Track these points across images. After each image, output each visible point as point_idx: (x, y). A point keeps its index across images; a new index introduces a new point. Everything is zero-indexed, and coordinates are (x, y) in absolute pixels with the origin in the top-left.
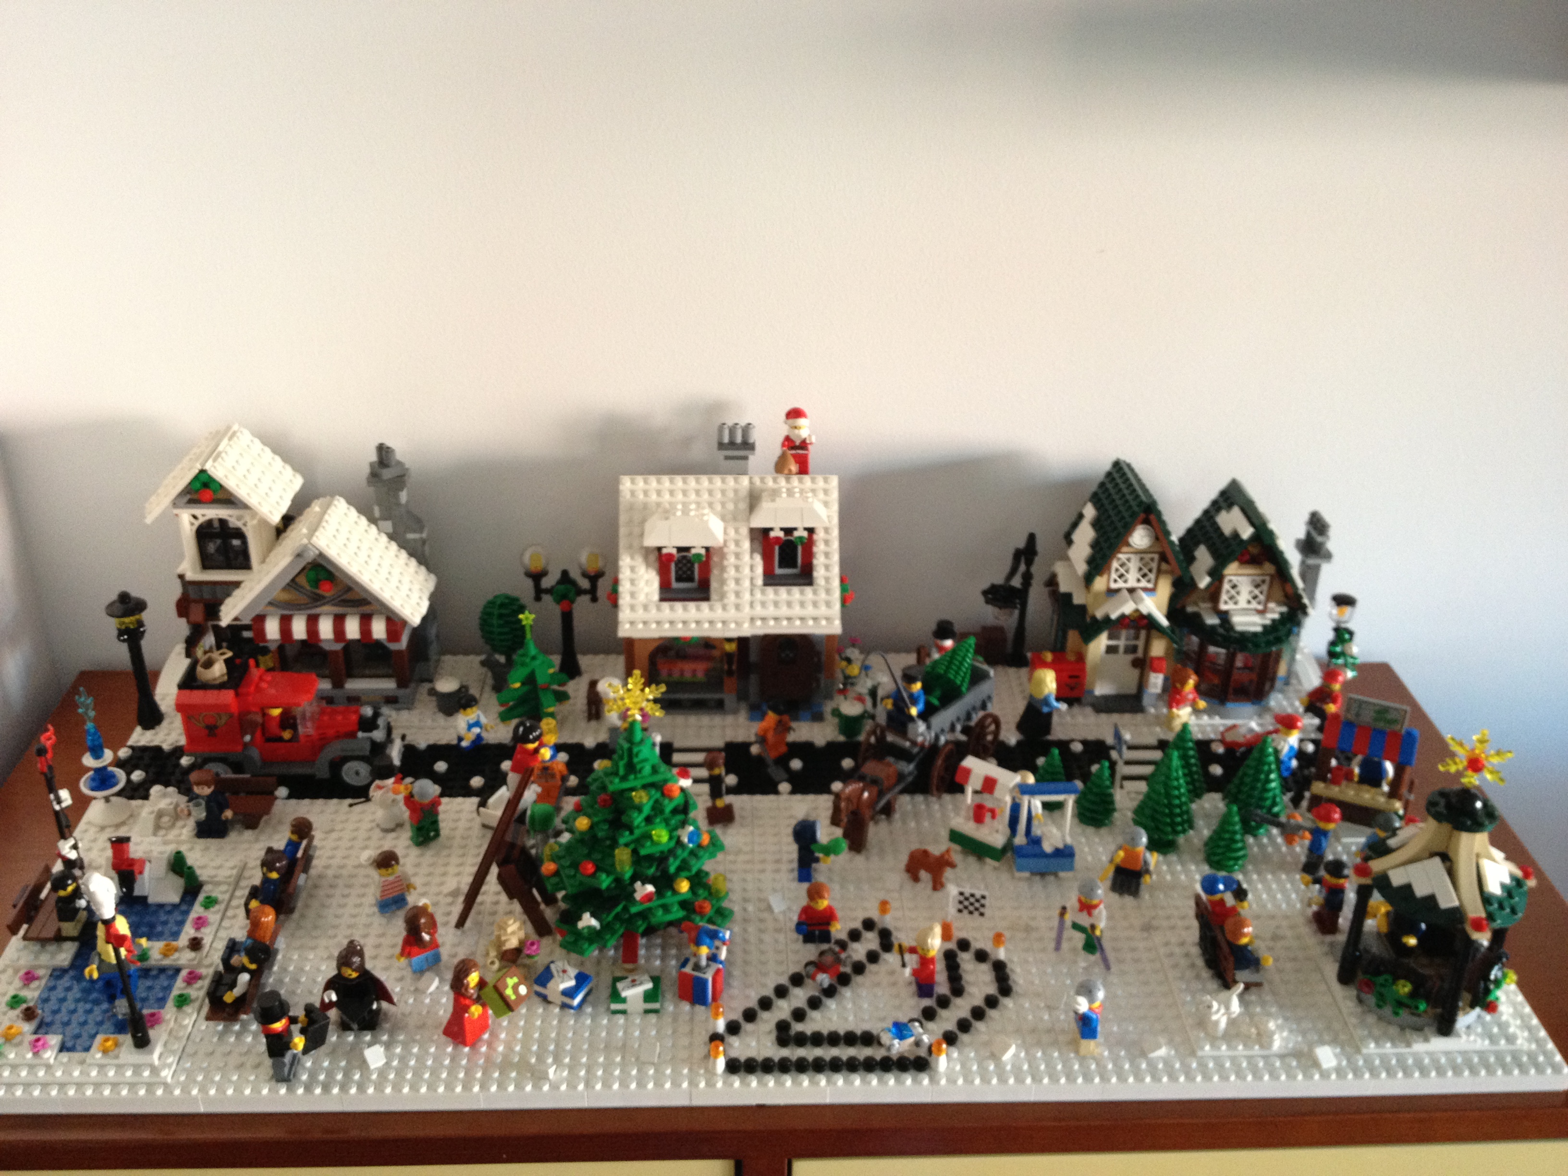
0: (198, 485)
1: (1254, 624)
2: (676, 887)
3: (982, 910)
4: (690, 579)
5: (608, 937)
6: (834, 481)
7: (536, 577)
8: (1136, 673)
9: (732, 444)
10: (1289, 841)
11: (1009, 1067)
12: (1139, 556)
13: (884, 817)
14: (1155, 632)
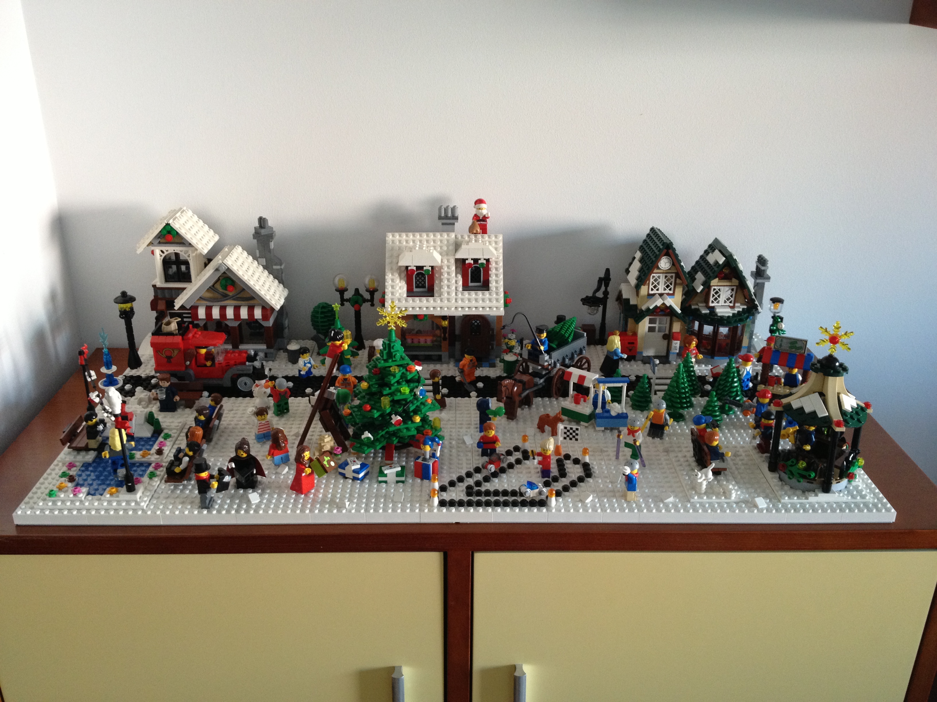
0: (165, 232)
1: (730, 313)
2: (413, 419)
3: (576, 437)
4: (424, 287)
5: (378, 444)
6: (501, 238)
7: (342, 291)
8: (666, 342)
9: (446, 217)
10: (745, 415)
11: (589, 505)
12: (664, 275)
13: (527, 406)
14: (674, 318)
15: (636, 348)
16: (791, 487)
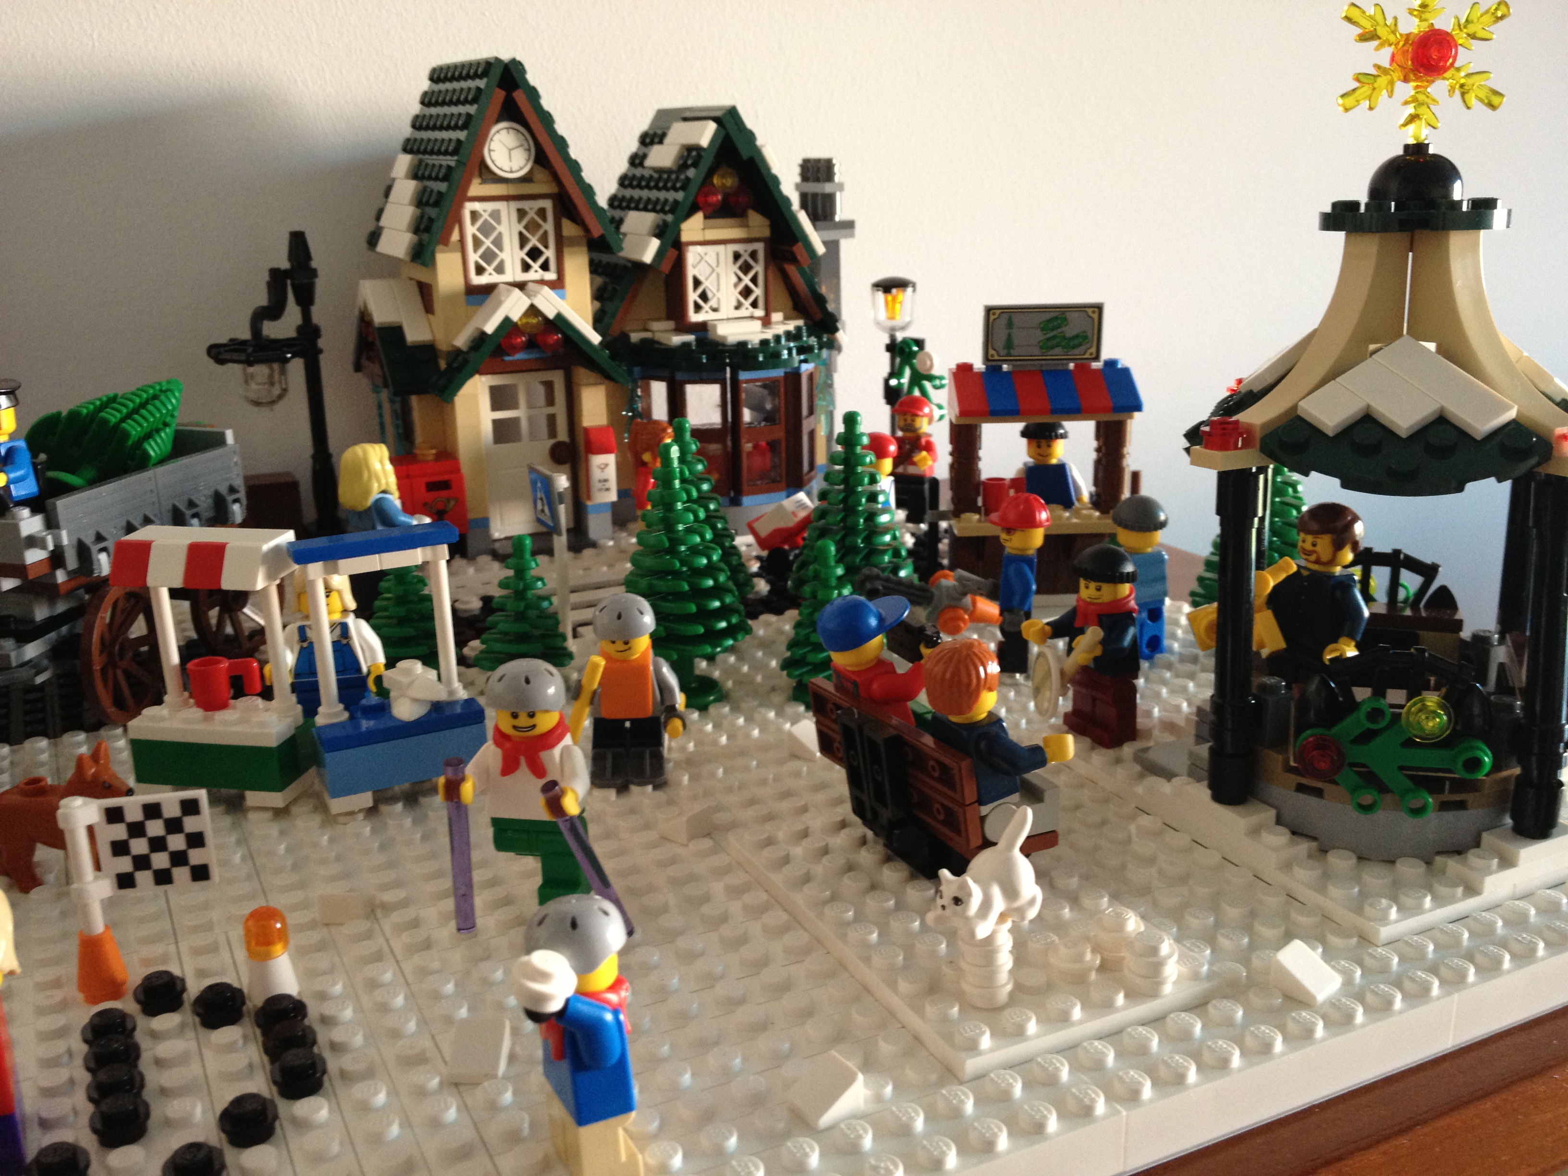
3: (196, 857)
8: (565, 469)
12: (514, 205)
14: (582, 373)
15: (461, 502)
16: (1361, 858)
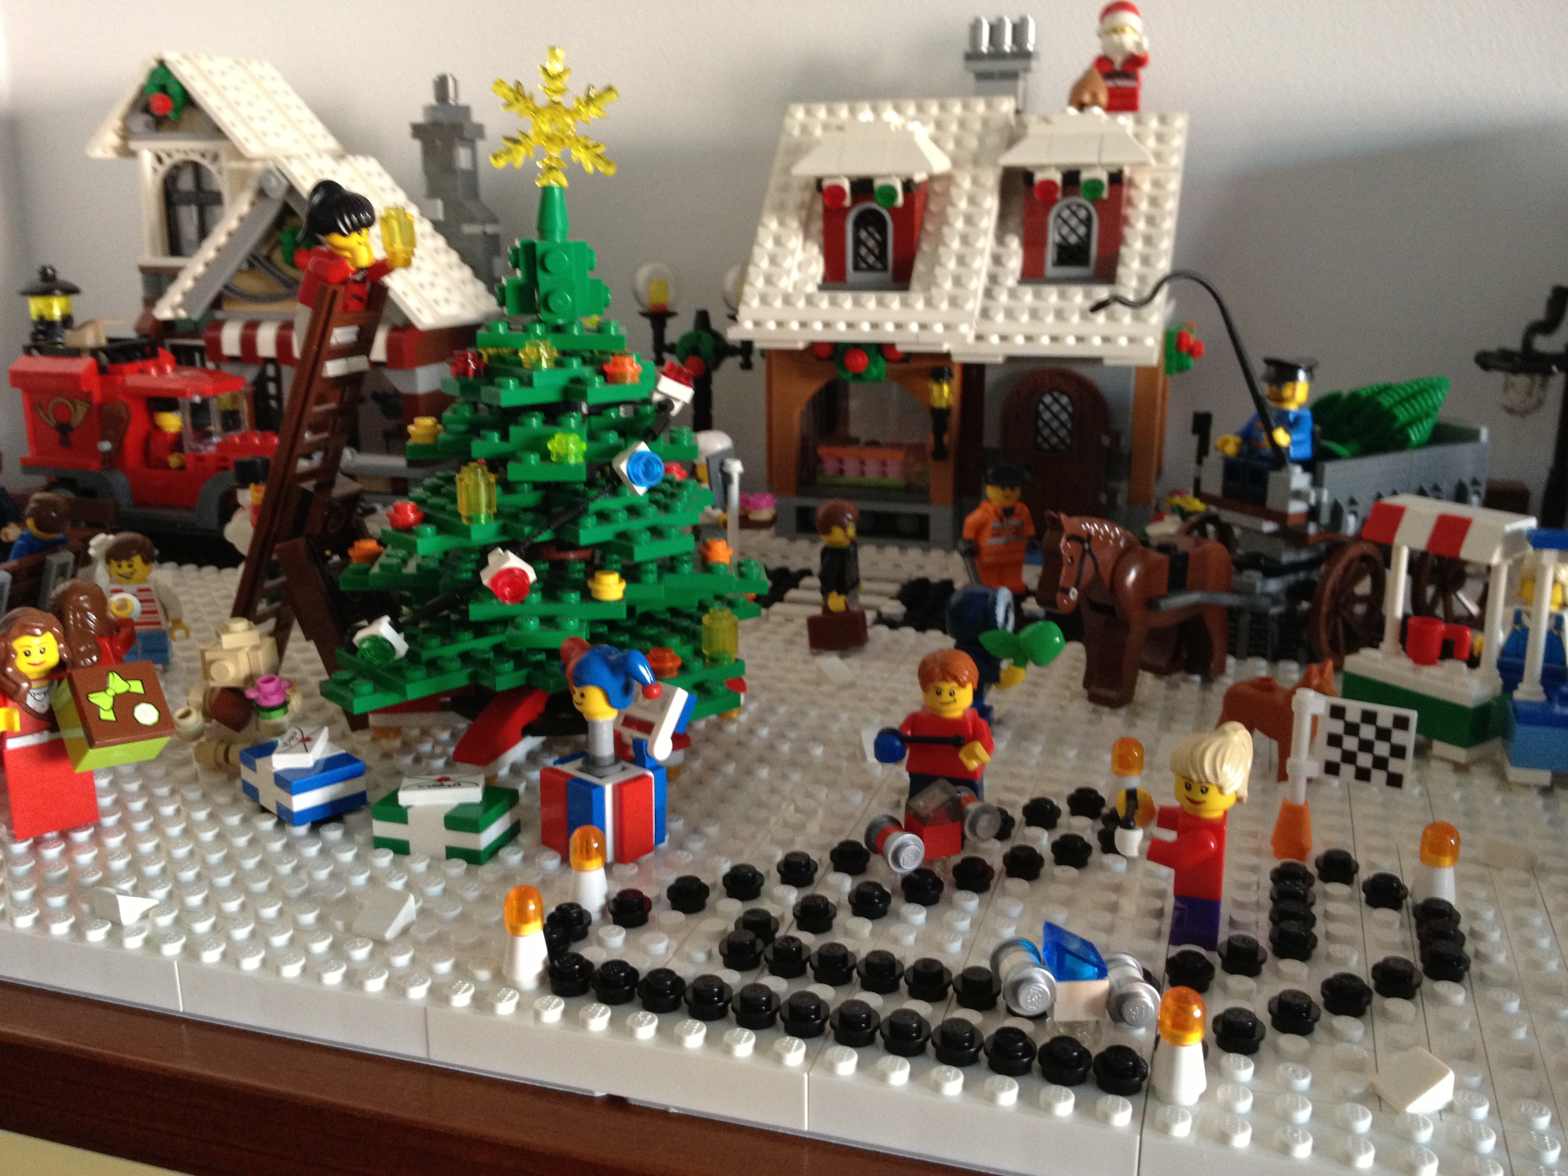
2: (591, 585)
3: (1395, 765)
4: (881, 265)
5: (414, 677)
6: (1180, 122)
7: (658, 317)
9: (993, 55)
13: (1197, 678)
